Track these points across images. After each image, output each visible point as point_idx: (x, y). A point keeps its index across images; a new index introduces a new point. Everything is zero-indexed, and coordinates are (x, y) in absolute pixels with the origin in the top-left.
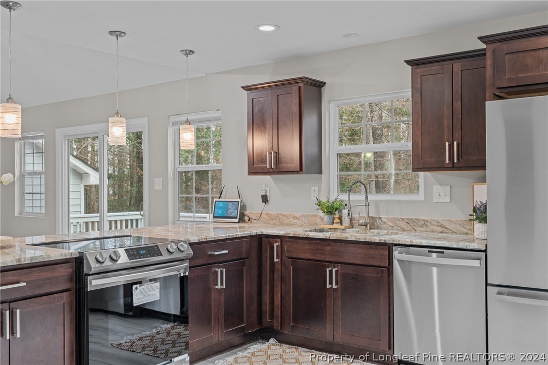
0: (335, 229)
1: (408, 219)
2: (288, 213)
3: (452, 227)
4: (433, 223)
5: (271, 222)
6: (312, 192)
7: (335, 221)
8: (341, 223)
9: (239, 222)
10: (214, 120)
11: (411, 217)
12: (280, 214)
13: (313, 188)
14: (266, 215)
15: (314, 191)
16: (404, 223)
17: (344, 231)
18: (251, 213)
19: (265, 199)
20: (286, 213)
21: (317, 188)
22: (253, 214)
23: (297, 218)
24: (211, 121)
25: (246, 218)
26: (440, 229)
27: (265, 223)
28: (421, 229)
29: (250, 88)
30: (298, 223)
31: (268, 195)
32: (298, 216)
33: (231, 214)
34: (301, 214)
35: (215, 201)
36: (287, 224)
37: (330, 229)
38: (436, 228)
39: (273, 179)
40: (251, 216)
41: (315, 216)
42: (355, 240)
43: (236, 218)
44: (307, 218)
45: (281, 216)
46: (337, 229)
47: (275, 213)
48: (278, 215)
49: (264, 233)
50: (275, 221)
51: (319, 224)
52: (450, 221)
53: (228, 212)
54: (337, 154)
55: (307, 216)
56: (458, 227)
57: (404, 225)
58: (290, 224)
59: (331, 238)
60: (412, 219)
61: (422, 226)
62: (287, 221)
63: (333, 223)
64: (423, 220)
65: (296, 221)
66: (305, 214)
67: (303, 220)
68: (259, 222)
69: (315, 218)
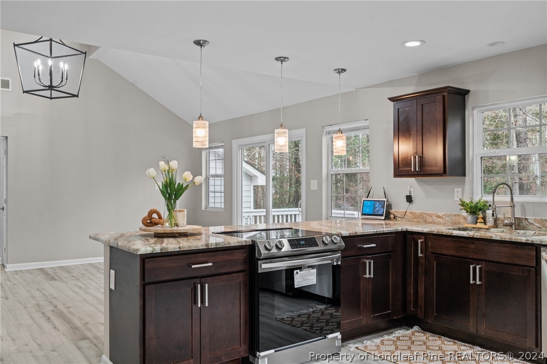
0: (479, 228)
2: (431, 212)
5: (415, 220)
6: (456, 192)
7: (478, 221)
8: (485, 223)
9: (385, 219)
10: (363, 129)
12: (424, 213)
13: (456, 189)
14: (410, 214)
15: (458, 192)
17: (488, 230)
18: (396, 212)
19: (409, 199)
20: (430, 212)
21: (460, 190)
22: (398, 212)
23: (440, 217)
24: (360, 129)
25: (392, 216)
27: (409, 221)
29: (396, 99)
30: (441, 222)
31: (412, 195)
32: (441, 215)
33: (378, 211)
34: (444, 213)
35: (364, 201)
36: (430, 223)
37: (474, 228)
39: (417, 181)
40: (396, 214)
41: (459, 215)
42: (500, 239)
43: (382, 215)
44: (450, 217)
45: (424, 215)
46: (481, 228)
47: (419, 212)
48: (422, 214)
49: (409, 230)
50: (419, 220)
51: (462, 223)
53: (375, 210)
54: (481, 158)
55: (450, 215)
58: (433, 223)
59: (475, 237)
62: (430, 220)
63: (476, 223)
65: (439, 219)
66: (448, 213)
67: (447, 219)
68: (404, 220)
69: (459, 217)
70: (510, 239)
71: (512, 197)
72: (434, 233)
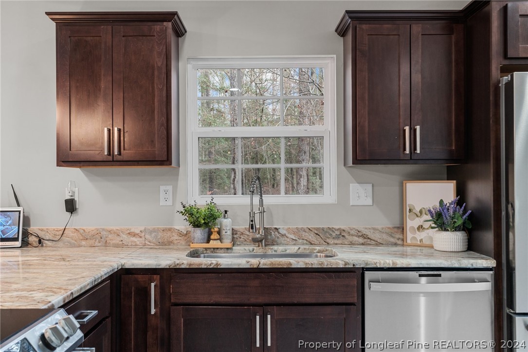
1: (317, 229)
2: (118, 228)
3: (376, 236)
4: (352, 232)
5: (83, 243)
6: (162, 194)
7: (212, 237)
11: (321, 227)
12: (103, 230)
13: (162, 188)
14: (73, 233)
15: (166, 192)
16: (312, 234)
17: (229, 251)
19: (71, 206)
20: (114, 228)
21: (170, 188)
22: (47, 231)
23: (134, 235)
25: (32, 239)
26: (361, 240)
27: (70, 244)
28: (336, 241)
30: (138, 243)
31: (76, 199)
32: (137, 231)
33: (4, 232)
34: (142, 228)
36: (116, 246)
38: (356, 239)
39: (86, 174)
40: (41, 234)
41: (170, 230)
42: (304, 267)
43: (16, 239)
44: (153, 235)
45: (104, 233)
47: (93, 228)
48: (98, 232)
49: (127, 267)
50: (91, 242)
51: (175, 242)
52: (374, 229)
54: (199, 138)
55: (154, 231)
56: (385, 236)
57: (312, 237)
58: (121, 246)
59: (261, 266)
60: (323, 229)
61: (337, 237)
62: (117, 240)
64: (338, 230)
65: (134, 239)
66: (150, 227)
67: (147, 236)
68: (60, 244)
69: (169, 234)
70: (321, 264)
71: (261, 198)
72: (183, 267)
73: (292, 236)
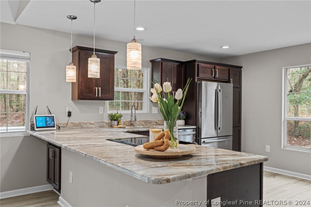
1: (145, 121)
2: (86, 122)
3: (159, 122)
4: (153, 121)
5: (74, 127)
7: (119, 124)
10: (21, 59)
11: (146, 120)
12: (81, 122)
13: (100, 108)
14: (71, 124)
15: (101, 109)
16: (143, 122)
18: (59, 123)
19: (69, 114)
20: (85, 122)
21: (102, 108)
22: (61, 124)
23: (92, 124)
26: (155, 124)
27: (70, 128)
28: (149, 124)
30: (93, 127)
31: (71, 111)
32: (93, 123)
33: (49, 124)
34: (94, 122)
36: (86, 128)
38: (154, 123)
39: (74, 103)
40: (59, 125)
44: (98, 124)
45: (81, 124)
47: (78, 122)
48: (80, 123)
50: (77, 127)
51: (105, 126)
52: (159, 120)
55: (98, 122)
56: (161, 122)
57: (143, 123)
60: (146, 121)
61: (150, 123)
62: (86, 126)
64: (150, 121)
65: (92, 125)
66: (97, 121)
67: (96, 124)
68: (66, 128)
69: (103, 123)
71: (132, 111)
73: (138, 123)
